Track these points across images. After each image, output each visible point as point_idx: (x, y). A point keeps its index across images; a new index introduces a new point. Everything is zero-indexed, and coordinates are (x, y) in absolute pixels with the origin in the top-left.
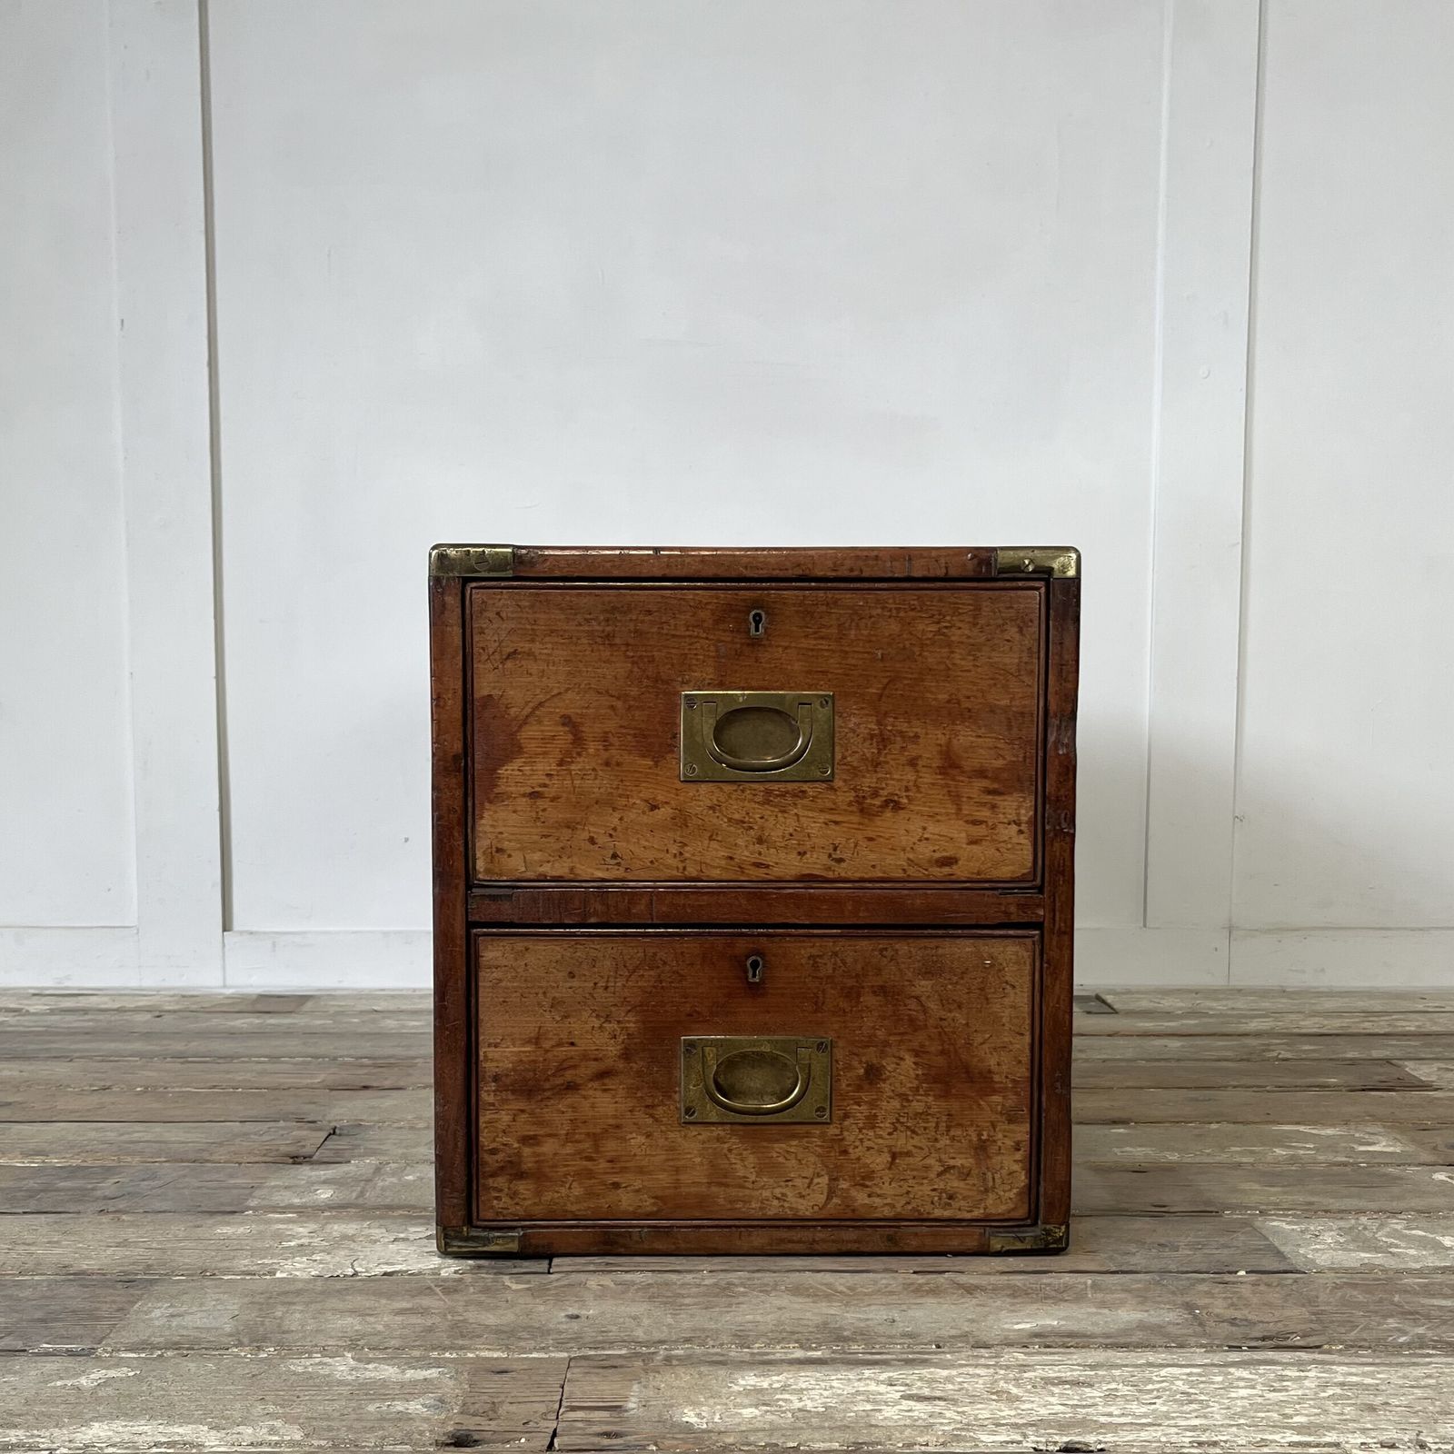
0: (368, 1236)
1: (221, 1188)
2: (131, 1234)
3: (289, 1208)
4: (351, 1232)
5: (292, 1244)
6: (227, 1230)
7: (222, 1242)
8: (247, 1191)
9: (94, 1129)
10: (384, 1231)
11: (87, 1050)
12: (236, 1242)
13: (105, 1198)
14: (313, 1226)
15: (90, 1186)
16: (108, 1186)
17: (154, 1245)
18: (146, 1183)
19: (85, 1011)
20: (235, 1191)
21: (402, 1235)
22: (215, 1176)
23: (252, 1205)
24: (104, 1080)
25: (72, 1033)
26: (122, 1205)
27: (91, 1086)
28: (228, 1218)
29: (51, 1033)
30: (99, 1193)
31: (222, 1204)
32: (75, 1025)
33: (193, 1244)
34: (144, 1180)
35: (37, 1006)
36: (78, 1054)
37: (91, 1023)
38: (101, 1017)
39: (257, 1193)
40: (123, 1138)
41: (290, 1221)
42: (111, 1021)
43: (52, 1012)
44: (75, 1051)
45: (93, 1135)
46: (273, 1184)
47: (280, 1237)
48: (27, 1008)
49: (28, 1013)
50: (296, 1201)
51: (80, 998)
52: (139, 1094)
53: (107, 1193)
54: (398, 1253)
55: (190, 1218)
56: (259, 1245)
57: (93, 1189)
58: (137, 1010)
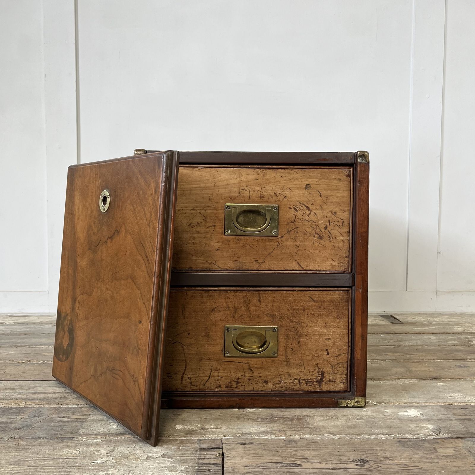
0: (134, 455)
1: (68, 422)
2: (22, 455)
3: (99, 435)
4: (126, 452)
5: (99, 461)
6: (67, 452)
7: (65, 460)
8: (80, 424)
9: (19, 386)
10: (141, 451)
11: (23, 343)
12: (71, 460)
13: (16, 429)
14: (109, 448)
15: (10, 421)
16: (18, 421)
17: (33, 464)
18: (35, 419)
19: (27, 323)
20: (74, 424)
21: (150, 455)
22: (66, 414)
23: (81, 433)
24: (27, 357)
25: (20, 334)
26: (22, 433)
27: (22, 360)
28: (70, 443)
29: (12, 334)
30: (13, 426)
31: (67, 433)
32: (22, 330)
33: (50, 462)
34: (34, 417)
35: (10, 321)
36: (20, 345)
37: (28, 329)
38: (32, 326)
39: (85, 425)
40: (30, 391)
41: (99, 445)
42: (36, 328)
43: (15, 324)
44: (19, 343)
45: (17, 388)
46: (92, 418)
47: (92, 456)
48: (6, 322)
49: (6, 325)
50: (102, 430)
51: (27, 317)
52: (40, 365)
53: (17, 425)
54: (149, 468)
55: (52, 442)
56: (82, 462)
57: (11, 423)
58: (47, 323)
